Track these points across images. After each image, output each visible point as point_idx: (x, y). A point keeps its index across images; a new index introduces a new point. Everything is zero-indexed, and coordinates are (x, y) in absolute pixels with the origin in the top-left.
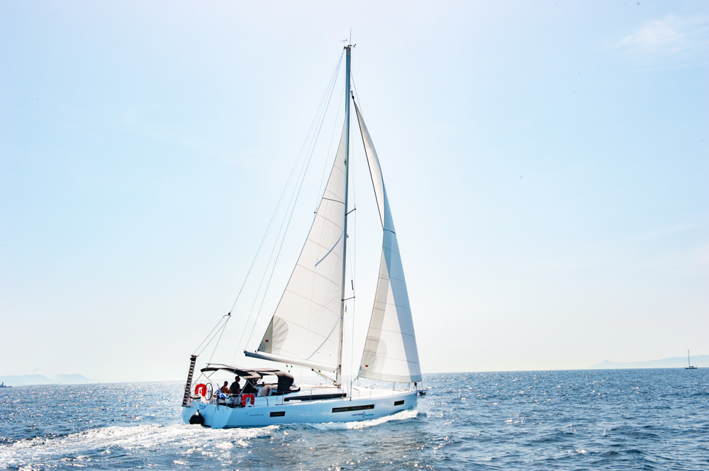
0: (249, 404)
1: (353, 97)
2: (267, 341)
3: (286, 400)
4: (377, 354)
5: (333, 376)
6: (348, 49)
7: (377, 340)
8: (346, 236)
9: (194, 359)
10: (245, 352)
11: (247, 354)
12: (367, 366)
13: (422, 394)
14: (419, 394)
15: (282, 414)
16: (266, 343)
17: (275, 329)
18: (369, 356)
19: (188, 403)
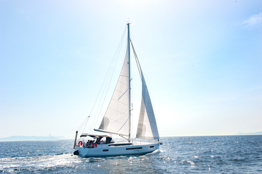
0: (95, 147)
1: (131, 41)
2: (102, 125)
3: (109, 145)
4: (143, 130)
5: (128, 138)
6: (128, 25)
7: (142, 125)
8: (130, 89)
9: (77, 132)
10: (94, 129)
11: (95, 130)
12: (139, 134)
13: (161, 144)
14: (160, 144)
15: (107, 150)
16: (102, 126)
17: (105, 121)
18: (139, 131)
19: (75, 148)
